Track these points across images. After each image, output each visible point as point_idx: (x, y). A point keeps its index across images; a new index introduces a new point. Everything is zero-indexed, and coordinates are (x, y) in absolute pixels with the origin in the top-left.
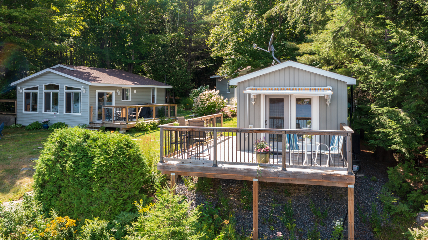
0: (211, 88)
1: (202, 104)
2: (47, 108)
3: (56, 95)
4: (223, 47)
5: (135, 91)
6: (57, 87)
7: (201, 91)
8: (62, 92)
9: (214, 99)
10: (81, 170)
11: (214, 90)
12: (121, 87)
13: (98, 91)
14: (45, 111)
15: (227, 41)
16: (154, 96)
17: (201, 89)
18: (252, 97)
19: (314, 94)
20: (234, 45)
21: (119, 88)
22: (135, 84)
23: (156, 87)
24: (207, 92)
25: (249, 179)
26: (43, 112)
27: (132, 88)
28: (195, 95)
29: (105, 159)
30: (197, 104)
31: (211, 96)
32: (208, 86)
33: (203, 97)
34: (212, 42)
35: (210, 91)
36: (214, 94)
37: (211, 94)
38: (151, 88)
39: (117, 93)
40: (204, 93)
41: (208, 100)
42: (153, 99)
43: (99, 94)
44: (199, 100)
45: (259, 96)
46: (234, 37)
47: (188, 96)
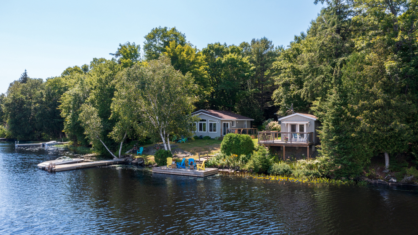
0: (274, 120)
1: (270, 128)
2: (201, 129)
3: (204, 124)
4: (280, 101)
5: (237, 122)
6: (205, 121)
7: (269, 122)
8: (208, 123)
9: (275, 126)
10: (237, 144)
11: (276, 122)
12: (232, 120)
13: (223, 122)
14: (199, 131)
15: (282, 98)
16: (245, 124)
17: (269, 121)
18: (286, 124)
19: (304, 123)
20: (285, 100)
21: (231, 121)
22: (237, 119)
23: (246, 120)
24: (272, 123)
25: (282, 146)
26: (199, 132)
27: (236, 121)
28: (266, 124)
29: (244, 141)
30: (267, 128)
31: (274, 124)
32: (273, 119)
33: (270, 125)
34: (274, 98)
35: (274, 122)
36: (275, 123)
37: (274, 123)
38: (244, 121)
39: (230, 123)
40: (271, 123)
41: (272, 126)
42: (245, 126)
43: (224, 123)
44: (268, 126)
45: (288, 124)
46: (285, 96)
47: (262, 125)
